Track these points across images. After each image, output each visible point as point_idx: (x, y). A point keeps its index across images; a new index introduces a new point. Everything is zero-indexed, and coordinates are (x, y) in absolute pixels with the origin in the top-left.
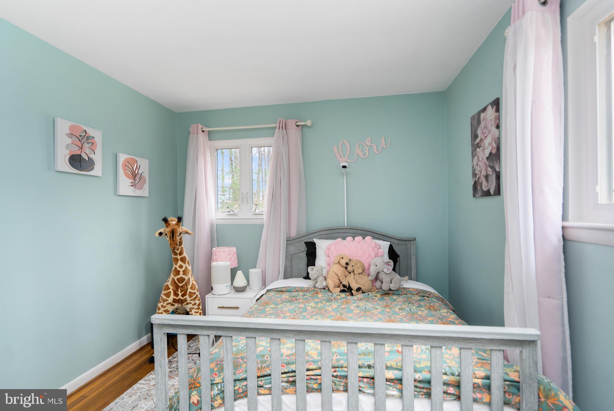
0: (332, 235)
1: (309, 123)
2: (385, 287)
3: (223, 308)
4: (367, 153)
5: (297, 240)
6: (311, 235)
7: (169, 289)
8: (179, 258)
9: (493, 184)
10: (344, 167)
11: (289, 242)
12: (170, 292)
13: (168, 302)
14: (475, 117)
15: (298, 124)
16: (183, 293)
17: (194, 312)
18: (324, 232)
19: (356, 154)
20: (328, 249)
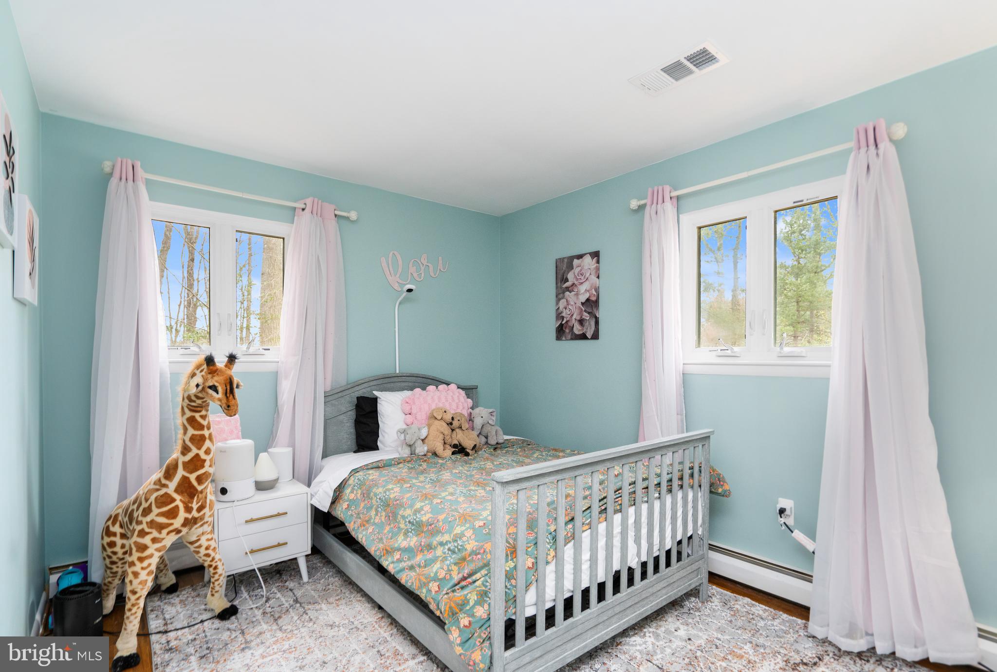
0: (385, 385)
1: (353, 215)
2: (492, 441)
3: (252, 521)
4: (423, 275)
5: (336, 396)
6: (357, 387)
7: (173, 500)
8: (207, 436)
9: (591, 328)
10: (410, 290)
11: (328, 399)
12: (177, 507)
13: (171, 528)
14: (563, 261)
15: (337, 213)
16: (200, 504)
17: (205, 540)
18: (375, 381)
19: (410, 274)
20: (407, 403)
